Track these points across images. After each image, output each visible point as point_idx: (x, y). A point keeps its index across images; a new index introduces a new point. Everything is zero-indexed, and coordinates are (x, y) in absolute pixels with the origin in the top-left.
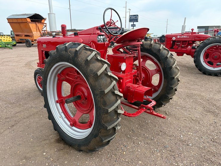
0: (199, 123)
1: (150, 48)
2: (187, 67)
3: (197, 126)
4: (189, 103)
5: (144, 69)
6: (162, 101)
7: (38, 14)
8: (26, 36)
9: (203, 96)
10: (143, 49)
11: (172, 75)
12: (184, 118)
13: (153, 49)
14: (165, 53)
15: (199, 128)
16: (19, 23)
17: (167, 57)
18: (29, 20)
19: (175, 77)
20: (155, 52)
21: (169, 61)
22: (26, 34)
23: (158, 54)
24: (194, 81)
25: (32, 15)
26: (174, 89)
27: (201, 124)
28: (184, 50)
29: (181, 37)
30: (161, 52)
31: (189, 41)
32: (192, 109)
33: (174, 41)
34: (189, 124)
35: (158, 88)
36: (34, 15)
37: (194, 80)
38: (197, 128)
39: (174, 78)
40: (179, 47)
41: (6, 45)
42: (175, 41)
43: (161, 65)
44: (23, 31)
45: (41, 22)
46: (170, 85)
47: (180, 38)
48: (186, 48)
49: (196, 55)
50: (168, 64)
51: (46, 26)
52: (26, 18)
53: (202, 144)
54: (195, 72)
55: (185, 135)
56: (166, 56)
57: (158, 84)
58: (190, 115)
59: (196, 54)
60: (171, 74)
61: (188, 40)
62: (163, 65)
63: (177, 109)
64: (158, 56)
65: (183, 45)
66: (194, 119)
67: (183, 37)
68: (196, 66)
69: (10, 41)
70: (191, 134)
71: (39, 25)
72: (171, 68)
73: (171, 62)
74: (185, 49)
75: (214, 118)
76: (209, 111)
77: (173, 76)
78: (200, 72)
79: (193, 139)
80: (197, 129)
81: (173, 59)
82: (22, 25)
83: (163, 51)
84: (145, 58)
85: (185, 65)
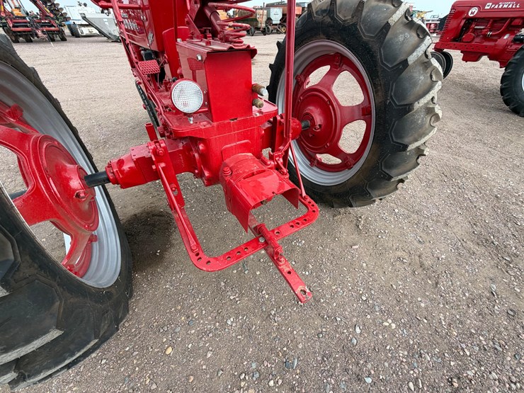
0: (437, 283)
1: (354, 20)
2: (476, 90)
3: (424, 296)
4: (436, 199)
5: (326, 100)
6: (352, 198)
9: (486, 181)
10: (332, 26)
11: (401, 137)
12: (399, 254)
13: (361, 27)
14: (403, 43)
15: (426, 308)
17: (405, 63)
19: (412, 147)
20: (366, 36)
21: (411, 78)
23: (375, 47)
24: (478, 131)
26: (393, 180)
27: (440, 291)
28: (486, 46)
29: (496, 7)
30: (388, 36)
31: (513, 19)
32: (437, 221)
33: (471, 20)
34: (404, 280)
35: (355, 160)
37: (481, 126)
38: (423, 305)
39: (406, 146)
40: (478, 36)
42: (473, 19)
43: (376, 92)
46: (386, 167)
47: (491, 10)
48: (496, 41)
49: (517, 59)
50: (401, 94)
53: (409, 389)
54: (491, 103)
55: (373, 328)
56: (402, 58)
57: (354, 152)
58: (420, 246)
59: (517, 57)
60: (400, 133)
61: (511, 15)
62: (380, 93)
63: (396, 214)
64: (373, 56)
65: (490, 31)
66: (428, 263)
67: (500, 7)
68: (502, 90)
70: (394, 326)
72: (408, 108)
73: (415, 84)
74: (492, 44)
75: (493, 272)
76: (487, 240)
77: (406, 141)
78: (504, 105)
79: (386, 355)
80: (419, 307)
81: (429, 70)
83: (396, 36)
84: (338, 63)
85: (473, 86)
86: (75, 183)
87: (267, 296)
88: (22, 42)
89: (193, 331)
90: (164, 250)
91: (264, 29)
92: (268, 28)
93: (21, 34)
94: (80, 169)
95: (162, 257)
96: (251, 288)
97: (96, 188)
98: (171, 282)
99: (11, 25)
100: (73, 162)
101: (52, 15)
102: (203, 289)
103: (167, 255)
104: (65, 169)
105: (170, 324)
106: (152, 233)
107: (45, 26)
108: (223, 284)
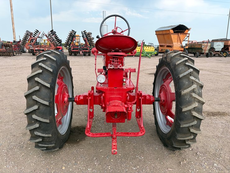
7: (183, 25)
8: (168, 46)
16: (163, 35)
18: (172, 31)
22: (168, 45)
25: (176, 27)
36: (178, 26)
41: (147, 55)
44: (165, 43)
45: (184, 33)
51: (188, 36)
52: (169, 30)
69: (153, 51)
71: (181, 36)
82: (166, 36)
86: (66, 99)
87: (110, 169)
88: (73, 55)
89: (75, 167)
90: (81, 140)
91: (208, 54)
92: (211, 53)
93: (74, 52)
94: (69, 95)
95: (79, 142)
96: (105, 164)
97: (70, 102)
98: (77, 150)
99: (72, 49)
100: (68, 93)
101: (89, 46)
102: (87, 157)
103: (81, 142)
104: (65, 94)
105: (69, 162)
106: (80, 134)
107: (84, 50)
108: (95, 158)
